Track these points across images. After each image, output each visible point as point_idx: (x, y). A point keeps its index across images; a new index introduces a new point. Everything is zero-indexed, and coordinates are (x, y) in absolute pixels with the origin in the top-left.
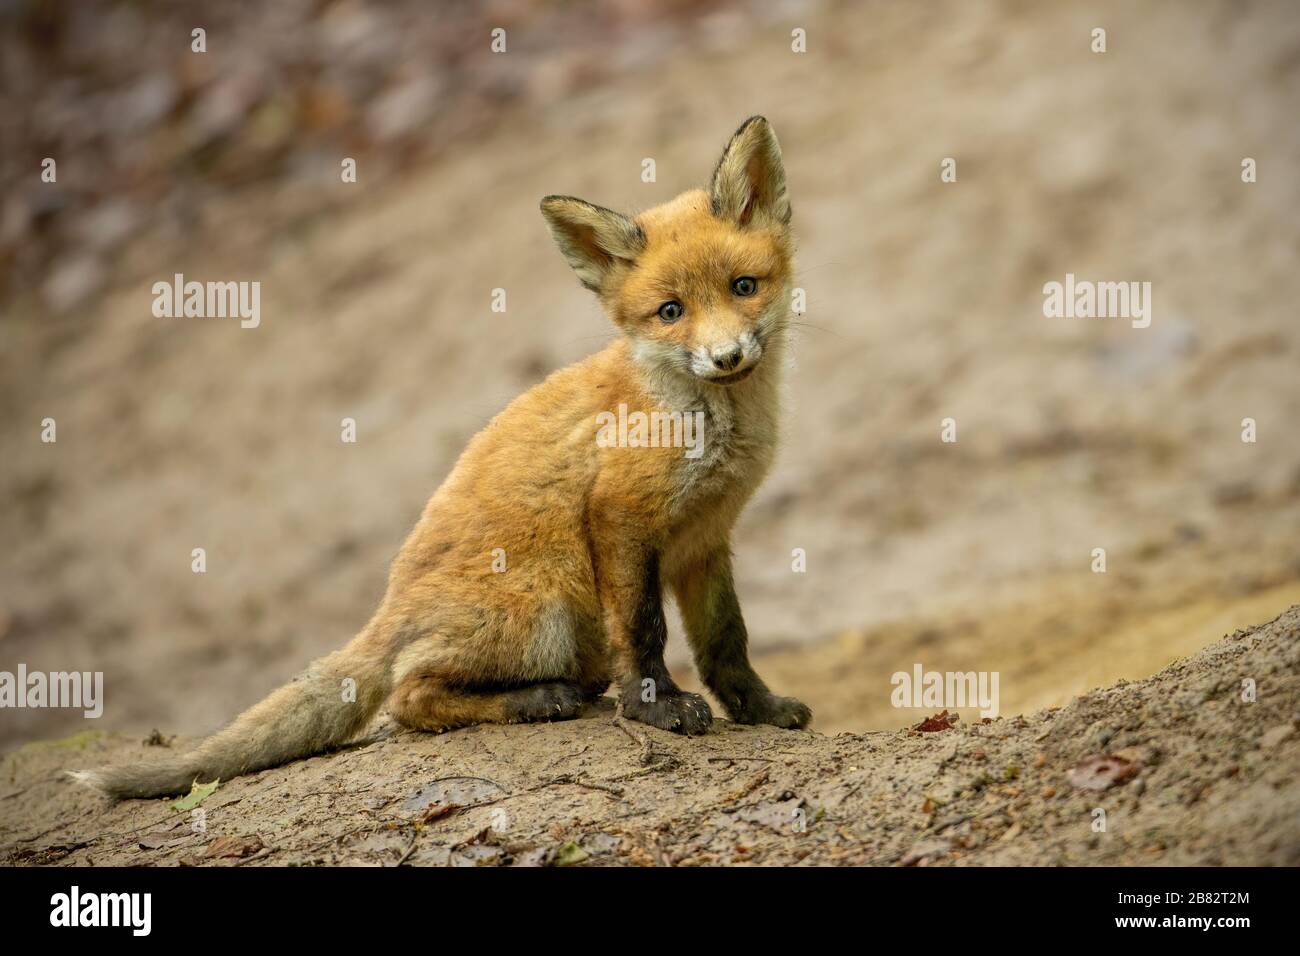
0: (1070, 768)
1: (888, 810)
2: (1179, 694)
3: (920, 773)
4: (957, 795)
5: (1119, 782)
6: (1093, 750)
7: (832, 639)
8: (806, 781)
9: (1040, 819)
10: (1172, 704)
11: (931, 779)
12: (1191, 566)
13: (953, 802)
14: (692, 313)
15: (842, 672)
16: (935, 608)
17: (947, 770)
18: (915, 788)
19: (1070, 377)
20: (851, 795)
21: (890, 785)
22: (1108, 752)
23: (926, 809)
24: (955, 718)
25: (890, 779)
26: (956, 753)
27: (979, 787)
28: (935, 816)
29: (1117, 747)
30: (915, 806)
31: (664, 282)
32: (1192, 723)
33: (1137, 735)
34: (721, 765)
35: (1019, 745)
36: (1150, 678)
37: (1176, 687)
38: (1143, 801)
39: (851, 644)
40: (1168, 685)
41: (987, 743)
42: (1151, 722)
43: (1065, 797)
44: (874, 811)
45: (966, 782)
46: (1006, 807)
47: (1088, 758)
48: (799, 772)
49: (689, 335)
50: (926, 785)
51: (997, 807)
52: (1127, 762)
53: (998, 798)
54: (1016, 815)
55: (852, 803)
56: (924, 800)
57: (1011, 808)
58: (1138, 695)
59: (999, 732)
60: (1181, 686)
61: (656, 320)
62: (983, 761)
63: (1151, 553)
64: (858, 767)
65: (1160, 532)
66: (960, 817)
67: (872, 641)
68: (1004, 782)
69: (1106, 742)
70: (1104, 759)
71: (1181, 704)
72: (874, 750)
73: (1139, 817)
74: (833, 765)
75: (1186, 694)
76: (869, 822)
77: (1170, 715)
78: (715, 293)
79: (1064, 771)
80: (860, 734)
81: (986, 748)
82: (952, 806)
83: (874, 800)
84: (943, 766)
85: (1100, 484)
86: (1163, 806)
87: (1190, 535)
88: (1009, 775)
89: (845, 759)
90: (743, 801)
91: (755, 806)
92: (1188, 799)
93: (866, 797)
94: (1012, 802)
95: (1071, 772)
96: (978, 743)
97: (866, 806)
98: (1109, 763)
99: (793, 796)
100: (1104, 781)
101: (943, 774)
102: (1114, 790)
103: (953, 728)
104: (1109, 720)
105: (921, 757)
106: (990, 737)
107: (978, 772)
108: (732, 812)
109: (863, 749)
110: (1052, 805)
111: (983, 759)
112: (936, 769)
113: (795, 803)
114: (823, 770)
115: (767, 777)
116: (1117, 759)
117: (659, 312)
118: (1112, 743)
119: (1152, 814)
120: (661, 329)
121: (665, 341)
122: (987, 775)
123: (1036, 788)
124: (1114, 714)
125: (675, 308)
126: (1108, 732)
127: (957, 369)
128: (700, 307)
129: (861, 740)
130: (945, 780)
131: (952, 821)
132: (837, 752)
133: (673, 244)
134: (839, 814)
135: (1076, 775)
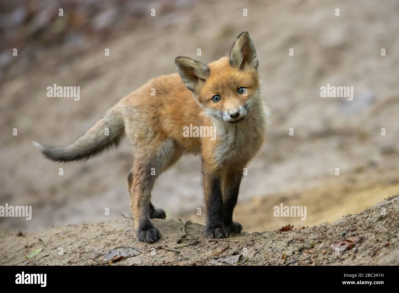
0: (332, 244)
1: (270, 258)
2: (369, 219)
3: (281, 246)
4: (293, 253)
5: (349, 249)
6: (340, 237)
8: (242, 248)
9: (322, 261)
10: (366, 222)
11: (284, 247)
12: (373, 175)
13: (292, 255)
14: (224, 99)
15: (254, 211)
16: (286, 189)
17: (290, 245)
18: (279, 251)
19: (331, 110)
20: (257, 253)
21: (271, 249)
22: (345, 238)
23: (283, 258)
24: (293, 227)
25: (271, 248)
26: (293, 239)
27: (301, 250)
28: (286, 260)
29: (348, 237)
30: (279, 257)
31: (214, 88)
32: (373, 229)
33: (355, 233)
34: (213, 243)
35: (314, 236)
36: (359, 213)
37: (368, 216)
38: (356, 255)
39: (257, 203)
40: (365, 216)
41: (304, 235)
42: (359, 228)
43: (330, 254)
44: (265, 259)
45: (297, 249)
46: (310, 257)
47: (338, 241)
48: (240, 245)
49: (222, 107)
50: (283, 250)
51: (307, 257)
52: (351, 242)
53: (307, 254)
54: (314, 260)
55: (258, 256)
56: (282, 255)
57: (312, 258)
58: (355, 219)
59: (308, 232)
60: (370, 216)
61: (211, 101)
62: (302, 242)
63: (359, 170)
64: (260, 244)
65: (362, 163)
66: (295, 260)
67: (264, 200)
68: (310, 249)
69: (344, 235)
70: (344, 241)
71: (370, 222)
72: (265, 238)
73: (355, 261)
74: (251, 243)
75: (371, 219)
76: (264, 262)
77: (366, 226)
78: (231, 93)
79: (330, 245)
80: (260, 232)
81: (303, 237)
82: (292, 257)
83: (265, 255)
84: (289, 243)
85: (342, 147)
86: (363, 257)
87: (373, 164)
88: (311, 246)
89: (255, 241)
90: (221, 255)
91: (225, 257)
92: (372, 254)
93: (262, 254)
94: (312, 255)
95: (332, 245)
96: (301, 235)
97: (263, 257)
98: (345, 242)
99: (238, 253)
100: (344, 248)
101: (289, 246)
102: (347, 251)
103: (292, 230)
104: (345, 228)
105: (281, 240)
106: (305, 233)
107: (301, 245)
108: (217, 259)
109: (261, 237)
110: (326, 256)
111: (302, 241)
112: (286, 244)
113: (238, 256)
114: (248, 244)
115: (229, 247)
116: (348, 241)
117: (213, 98)
118: (346, 235)
119: (360, 259)
120: (213, 104)
121: (214, 109)
122: (303, 246)
123: (320, 251)
124: (347, 226)
125: (218, 97)
126: (345, 232)
127: (293, 108)
128: (226, 97)
129: (261, 234)
130: (289, 248)
131: (292, 262)
132: (253, 239)
134: (253, 260)
135: (334, 246)
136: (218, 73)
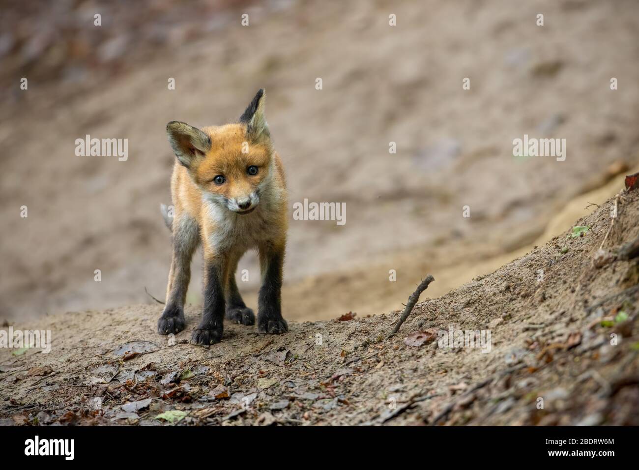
0: (406, 337)
1: (326, 355)
2: (453, 304)
3: (339, 339)
4: (356, 348)
5: (427, 343)
6: (415, 329)
7: (301, 280)
8: (290, 342)
9: (392, 359)
10: (450, 309)
11: (344, 341)
12: (457, 249)
13: (354, 352)
14: (229, 182)
15: (306, 294)
16: (346, 266)
17: (351, 338)
18: (338, 346)
19: (405, 165)
20: (309, 349)
21: (327, 344)
22: (422, 330)
23: (342, 355)
24: (355, 315)
25: (327, 342)
26: (355, 330)
27: (365, 345)
28: (346, 358)
29: (426, 328)
30: (338, 353)
31: (217, 167)
32: (458, 317)
33: (434, 322)
34: (252, 336)
35: (383, 327)
36: (440, 298)
37: (452, 301)
38: (437, 351)
39: (308, 284)
40: (448, 301)
41: (369, 326)
42: (441, 317)
43: (403, 349)
44: (320, 356)
45: (360, 343)
46: (377, 354)
47: (413, 333)
48: (287, 339)
49: (227, 192)
50: (342, 344)
51: (373, 354)
52: (430, 334)
53: (374, 350)
54: (382, 357)
55: (310, 352)
56: (342, 351)
57: (379, 354)
58: (435, 305)
59: (374, 321)
60: (454, 301)
61: (213, 183)
62: (367, 334)
63: (440, 242)
64: (313, 336)
65: (443, 233)
66: (357, 358)
67: (319, 281)
68: (377, 343)
69: (421, 325)
70: (420, 333)
71: (454, 309)
72: (320, 329)
73: (435, 358)
74: (302, 335)
75: (456, 304)
76: (318, 360)
77: (449, 314)
78: (240, 174)
79: (403, 338)
80: (313, 322)
81: (368, 328)
82: (354, 353)
83: (319, 351)
84: (350, 336)
85: (419, 213)
86: (446, 353)
87: (457, 235)
88: (379, 340)
89: (307, 333)
90: (263, 351)
91: (268, 354)
92: (456, 350)
93: (316, 350)
94: (380, 351)
95: (406, 339)
96: (365, 326)
97: (316, 353)
98: (422, 335)
99: (284, 349)
100: (420, 342)
101: (350, 340)
102: (424, 346)
103: (354, 319)
104: (422, 316)
105: (340, 332)
106: (370, 323)
107: (365, 339)
108: (257, 356)
109: (315, 328)
110: (397, 353)
111: (367, 333)
112: (347, 338)
113: (285, 352)
114: (297, 338)
115: (273, 341)
116: (426, 333)
117: (214, 179)
118: (424, 326)
119: (441, 357)
120: (214, 187)
121: (216, 193)
122: (368, 340)
123: (391, 346)
124: (424, 313)
125: (222, 178)
126: (422, 321)
127: (355, 162)
128: (233, 179)
129: (314, 324)
130: (351, 342)
131: (354, 360)
132: (303, 330)
133: (221, 149)
134: (304, 357)
135: (408, 340)
136: (223, 146)
